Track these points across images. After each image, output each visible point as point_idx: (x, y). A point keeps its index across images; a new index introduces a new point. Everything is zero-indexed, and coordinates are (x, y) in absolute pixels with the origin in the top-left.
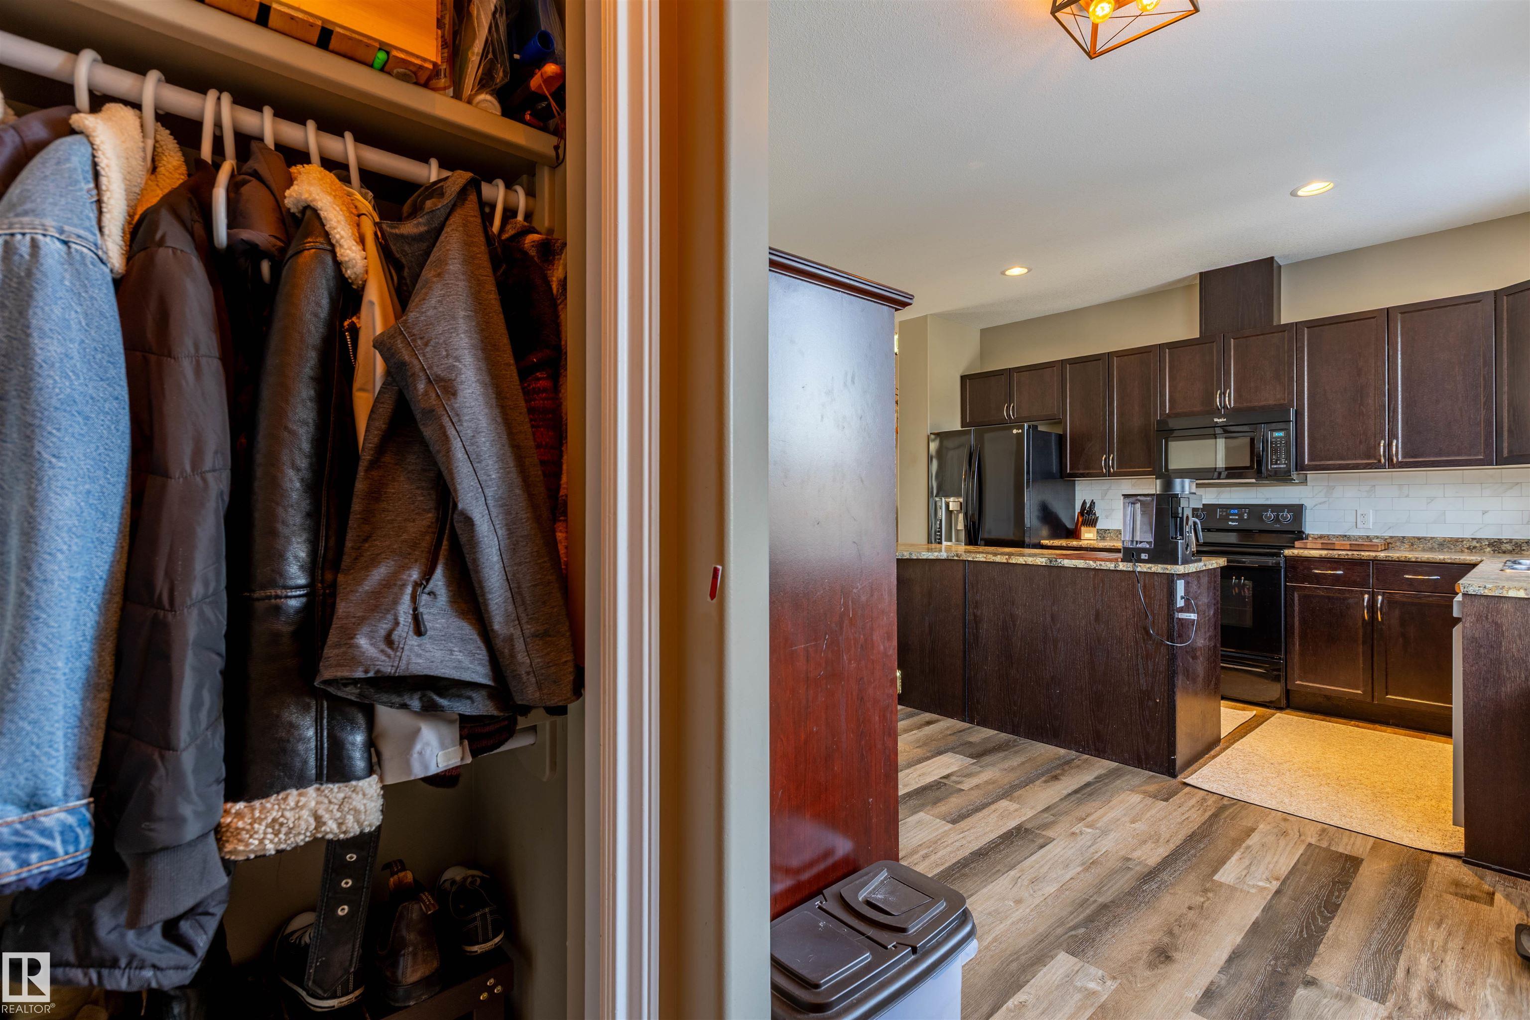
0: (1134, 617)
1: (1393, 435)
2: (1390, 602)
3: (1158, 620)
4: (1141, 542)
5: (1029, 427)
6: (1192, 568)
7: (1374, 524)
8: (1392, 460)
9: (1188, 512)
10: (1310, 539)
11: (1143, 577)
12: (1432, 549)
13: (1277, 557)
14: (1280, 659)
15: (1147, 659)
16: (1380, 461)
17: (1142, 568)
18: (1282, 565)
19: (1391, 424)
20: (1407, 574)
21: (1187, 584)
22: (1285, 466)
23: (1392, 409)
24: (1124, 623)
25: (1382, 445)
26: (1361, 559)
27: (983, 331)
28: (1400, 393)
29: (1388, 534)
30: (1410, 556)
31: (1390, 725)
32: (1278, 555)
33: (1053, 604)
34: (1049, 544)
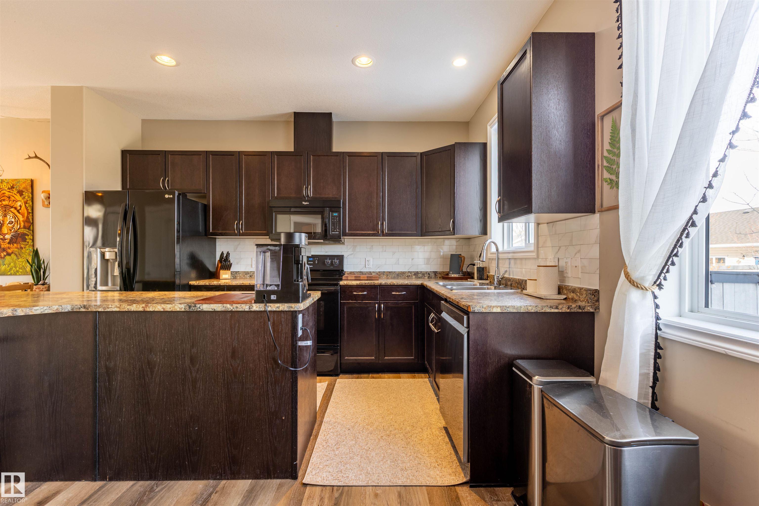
0: (265, 350)
1: (383, 219)
2: (386, 308)
3: (284, 350)
4: (271, 285)
5: (179, 194)
7: (373, 265)
8: (383, 232)
9: (305, 259)
11: (272, 315)
13: (336, 286)
14: (338, 346)
15: (275, 383)
16: (378, 232)
17: (272, 307)
18: (339, 291)
19: (383, 213)
20: (393, 292)
22: (337, 233)
23: (383, 205)
24: (257, 357)
25: (379, 224)
26: (374, 285)
28: (386, 197)
29: (378, 270)
30: (395, 282)
31: (385, 372)
32: (337, 285)
33: (192, 346)
34: (196, 284)
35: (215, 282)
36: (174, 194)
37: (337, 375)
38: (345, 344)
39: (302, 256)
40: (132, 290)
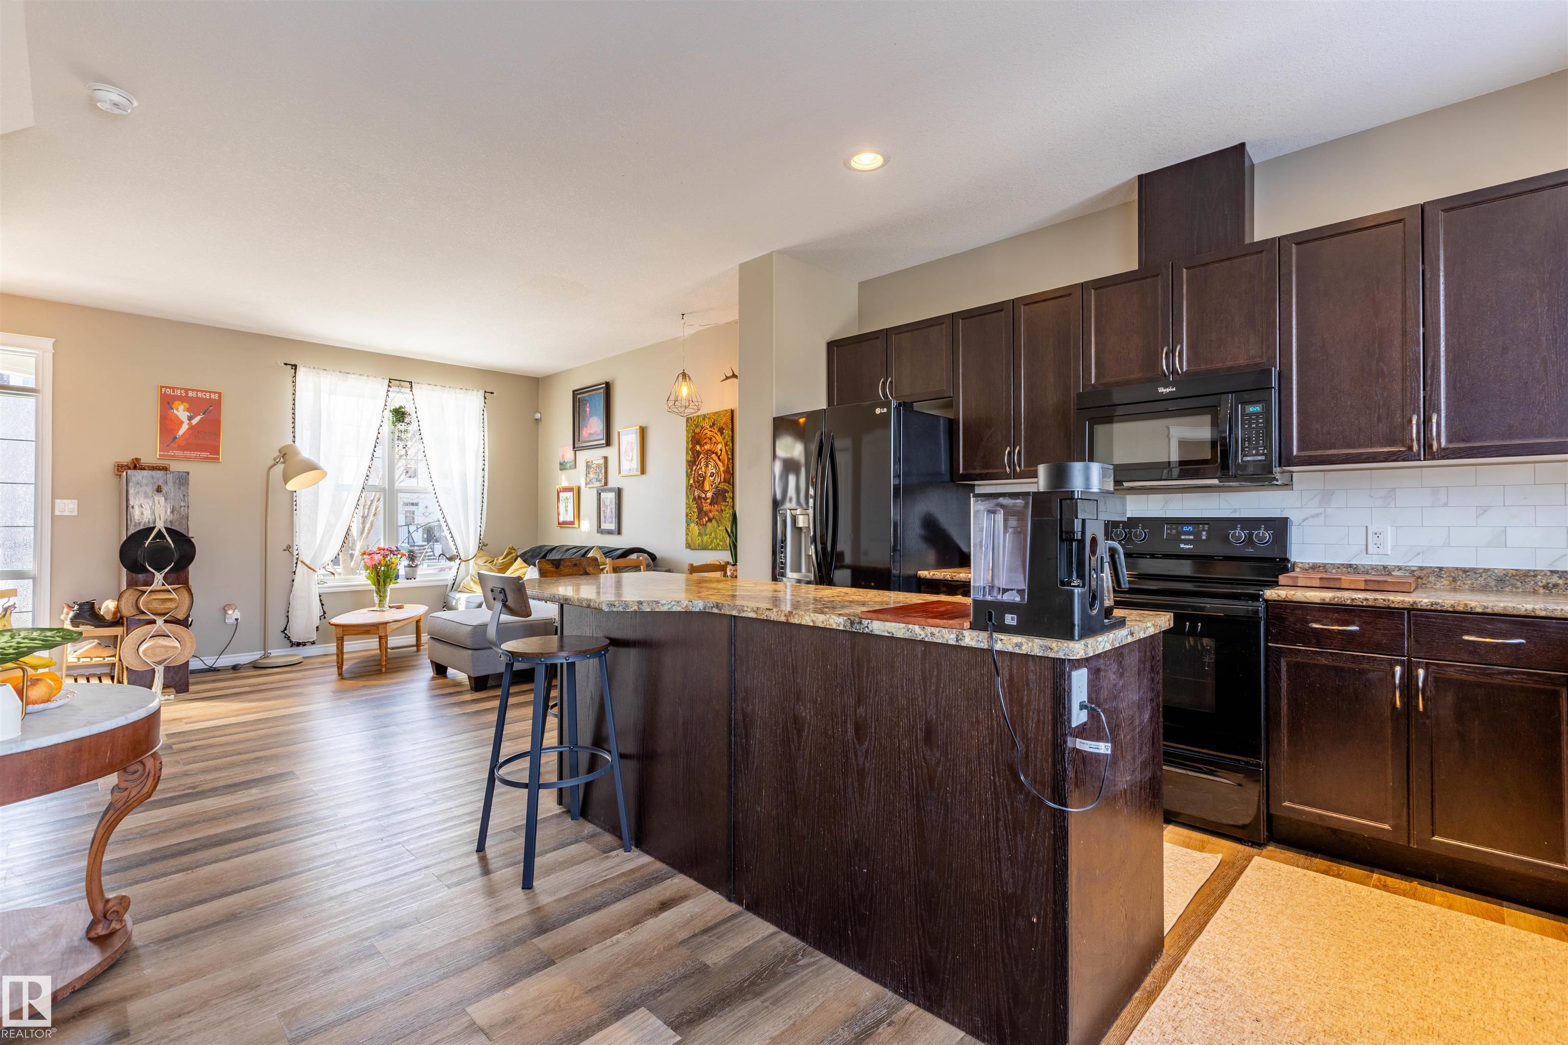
0: (991, 742)
1: (1431, 406)
2: (1438, 681)
3: (1036, 752)
4: (1005, 591)
6: (1103, 643)
7: (1394, 547)
8: (1431, 446)
9: (1095, 529)
10: (1298, 570)
11: (1007, 662)
13: (1253, 601)
14: (1258, 765)
15: (1014, 829)
16: (1410, 448)
17: (1006, 643)
18: (1261, 615)
19: (1428, 388)
20: (1470, 634)
21: (1095, 676)
22: (1263, 458)
23: (1429, 364)
24: (974, 753)
25: (1414, 422)
26: (1389, 608)
27: (862, 285)
28: (1442, 339)
29: (1416, 563)
30: (1473, 604)
31: (1437, 882)
32: (1256, 597)
33: (859, 703)
34: (928, 577)
35: (959, 576)
36: (889, 407)
37: (1258, 844)
38: (1284, 764)
39: (1084, 521)
40: (831, 583)
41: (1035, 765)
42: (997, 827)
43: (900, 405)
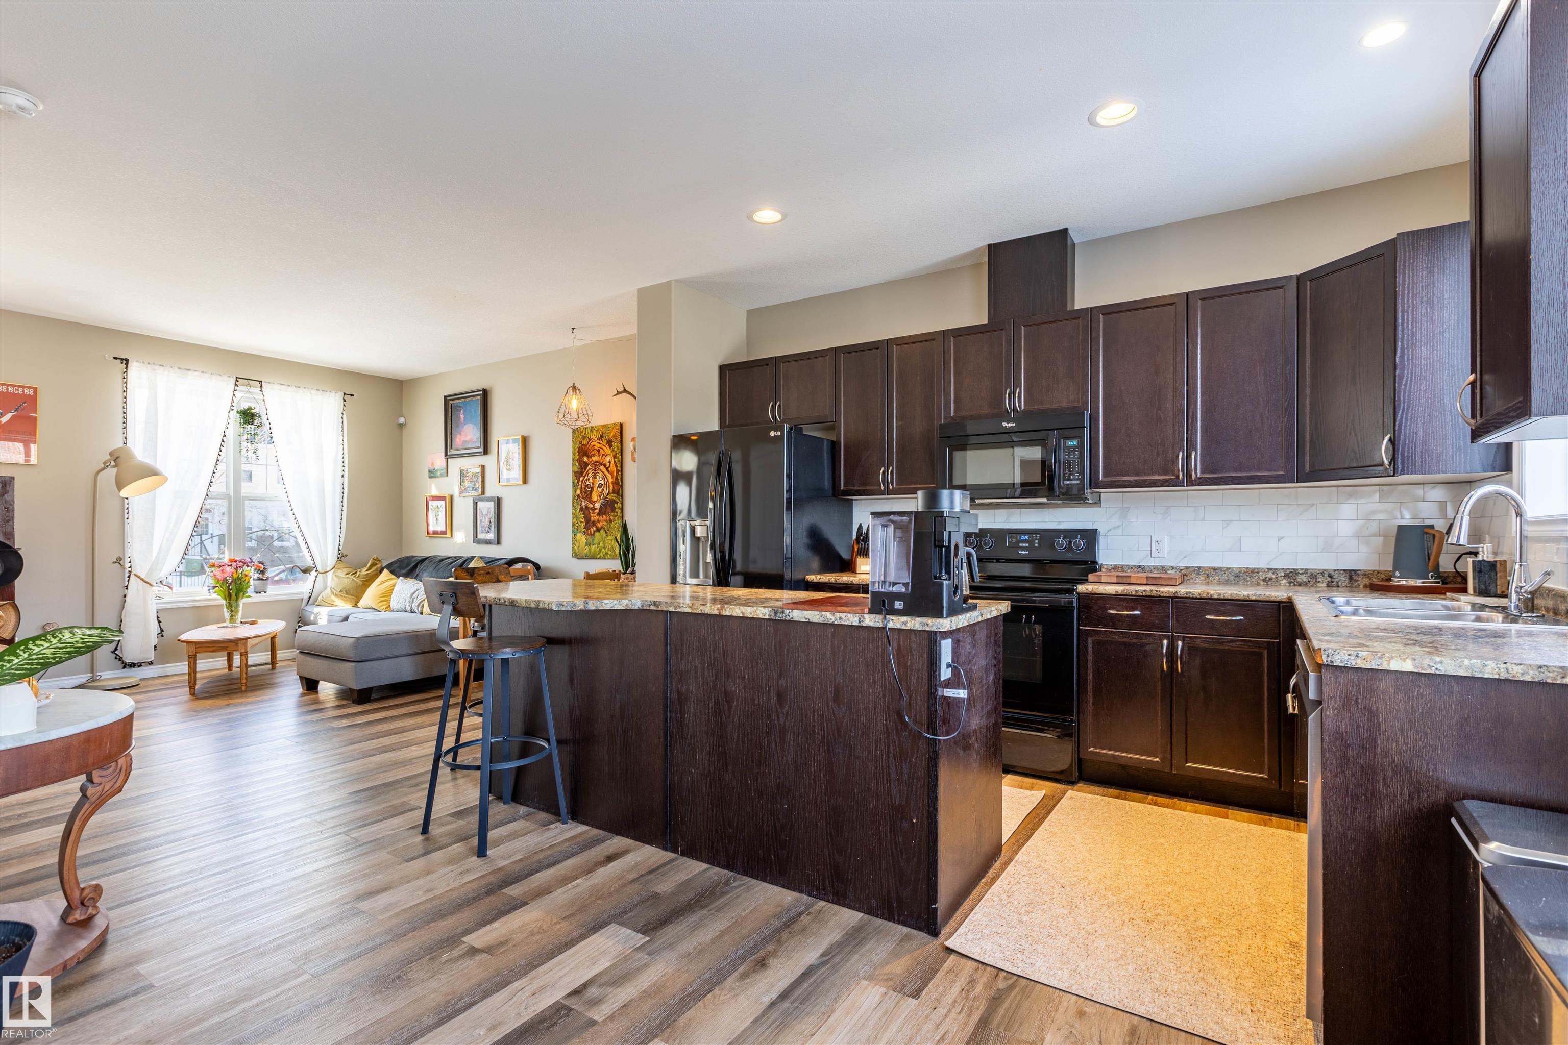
0: (884, 696)
1: (1191, 446)
2: (1191, 649)
3: (916, 699)
4: (895, 584)
6: (962, 620)
7: (1169, 552)
8: (1191, 475)
9: (958, 539)
10: (1103, 570)
11: (896, 636)
12: (1227, 582)
13: (1069, 594)
14: (1072, 721)
15: (901, 758)
16: (1178, 477)
17: (896, 622)
18: (1075, 604)
19: (1189, 432)
20: (1210, 614)
21: (957, 644)
22: (1078, 482)
24: (871, 705)
25: (1180, 457)
26: (1160, 596)
27: (751, 314)
28: (1199, 396)
29: (1183, 564)
30: (1212, 592)
31: (1189, 798)
32: (1070, 591)
33: (780, 676)
34: (815, 580)
35: (845, 578)
36: (783, 430)
37: (1072, 783)
38: (1090, 719)
39: (950, 532)
41: (916, 710)
42: (888, 757)
43: (791, 428)
